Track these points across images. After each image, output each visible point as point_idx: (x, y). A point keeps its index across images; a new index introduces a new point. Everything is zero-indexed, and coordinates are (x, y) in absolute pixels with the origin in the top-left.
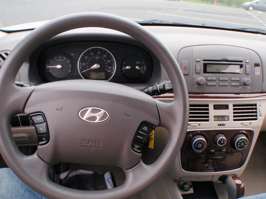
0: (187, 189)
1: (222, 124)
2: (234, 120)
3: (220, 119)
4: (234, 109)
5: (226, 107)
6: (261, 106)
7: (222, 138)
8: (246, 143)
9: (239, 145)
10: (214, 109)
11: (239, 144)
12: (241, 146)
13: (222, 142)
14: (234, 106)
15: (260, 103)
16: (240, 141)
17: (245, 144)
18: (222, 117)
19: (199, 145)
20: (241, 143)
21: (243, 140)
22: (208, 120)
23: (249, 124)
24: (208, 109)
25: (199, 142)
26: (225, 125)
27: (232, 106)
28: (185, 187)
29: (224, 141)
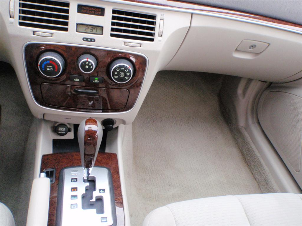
0: (62, 133)
1: (89, 39)
2: (112, 35)
3: (89, 31)
4: (114, 18)
5: (100, 12)
6: (164, 20)
7: (86, 60)
8: (128, 74)
9: (116, 75)
10: (79, 11)
11: (116, 73)
12: (119, 77)
13: (87, 67)
14: (114, 12)
15: (163, 15)
16: (118, 70)
17: (125, 75)
18: (93, 28)
19: (49, 68)
20: (119, 72)
21: (124, 69)
22: (66, 30)
23: (139, 45)
24: (67, 11)
25: (48, 62)
26: (94, 41)
27: (111, 11)
28: (59, 130)
29: (89, 66)
